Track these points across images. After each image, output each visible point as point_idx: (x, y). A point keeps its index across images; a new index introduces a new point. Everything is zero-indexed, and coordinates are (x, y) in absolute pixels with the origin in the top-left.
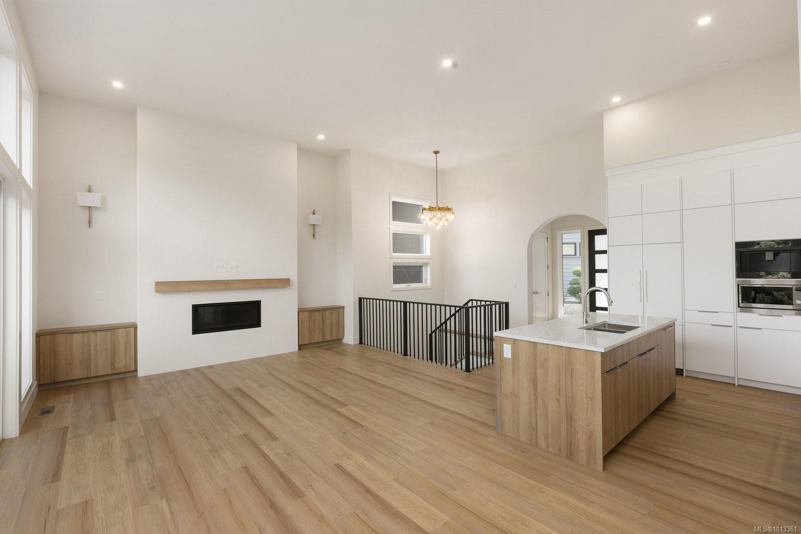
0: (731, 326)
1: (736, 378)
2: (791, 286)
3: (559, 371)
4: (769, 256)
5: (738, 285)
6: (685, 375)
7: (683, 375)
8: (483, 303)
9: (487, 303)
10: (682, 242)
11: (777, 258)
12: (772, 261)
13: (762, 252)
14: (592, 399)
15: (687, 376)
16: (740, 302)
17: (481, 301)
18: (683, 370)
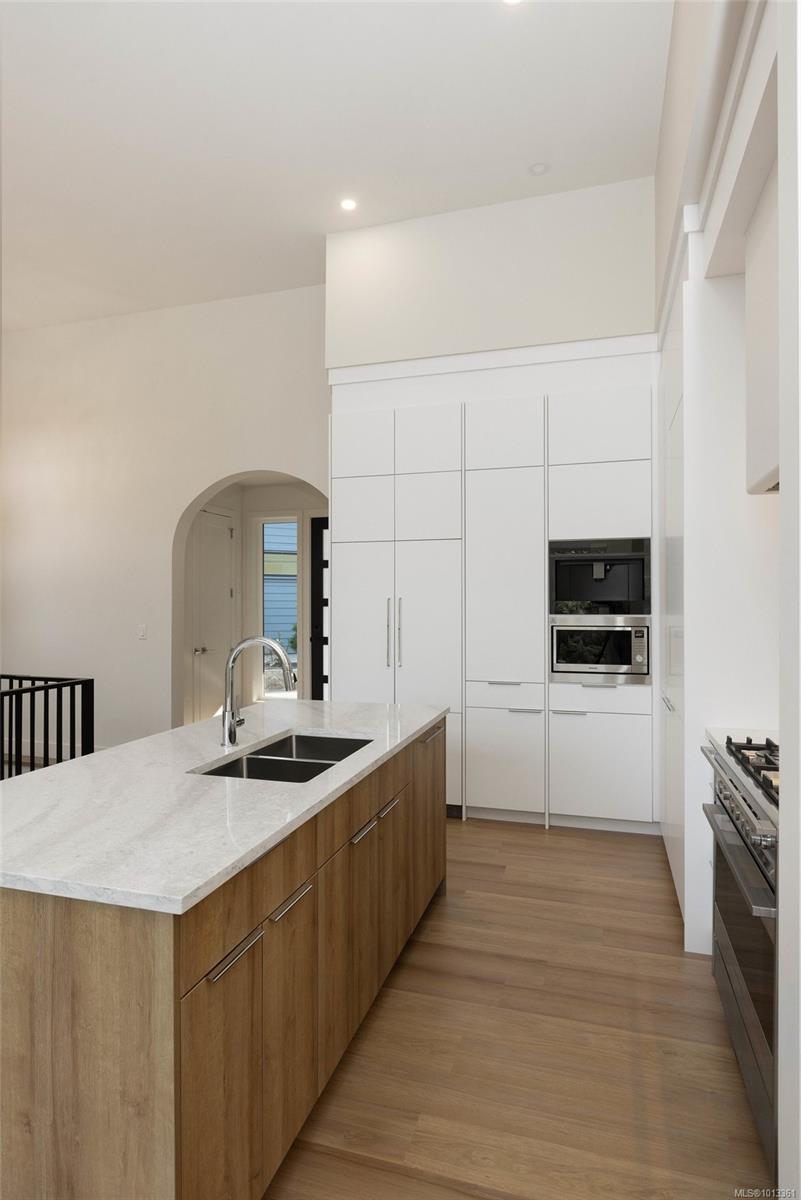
0: (539, 712)
1: (547, 815)
2: (630, 629)
3: (32, 998)
4: (598, 571)
5: (552, 627)
6: (464, 819)
7: (461, 818)
8: (27, 684)
9: (39, 684)
10: (463, 539)
11: (610, 574)
12: (602, 579)
13: (588, 564)
14: (142, 1109)
15: (468, 819)
16: (555, 662)
17: (21, 679)
18: (461, 807)
